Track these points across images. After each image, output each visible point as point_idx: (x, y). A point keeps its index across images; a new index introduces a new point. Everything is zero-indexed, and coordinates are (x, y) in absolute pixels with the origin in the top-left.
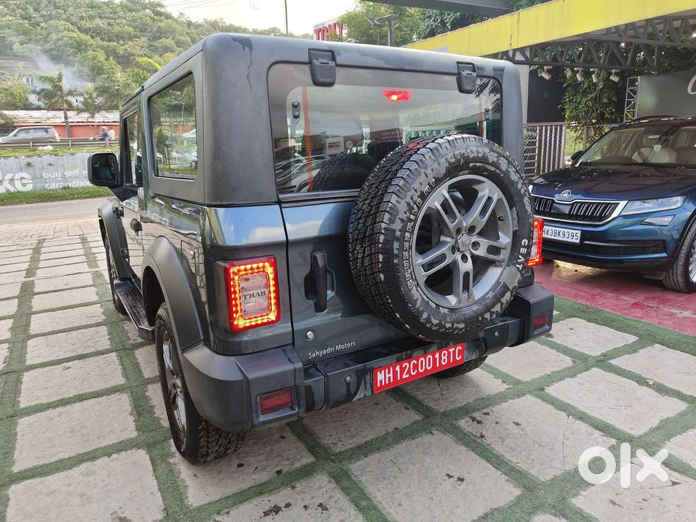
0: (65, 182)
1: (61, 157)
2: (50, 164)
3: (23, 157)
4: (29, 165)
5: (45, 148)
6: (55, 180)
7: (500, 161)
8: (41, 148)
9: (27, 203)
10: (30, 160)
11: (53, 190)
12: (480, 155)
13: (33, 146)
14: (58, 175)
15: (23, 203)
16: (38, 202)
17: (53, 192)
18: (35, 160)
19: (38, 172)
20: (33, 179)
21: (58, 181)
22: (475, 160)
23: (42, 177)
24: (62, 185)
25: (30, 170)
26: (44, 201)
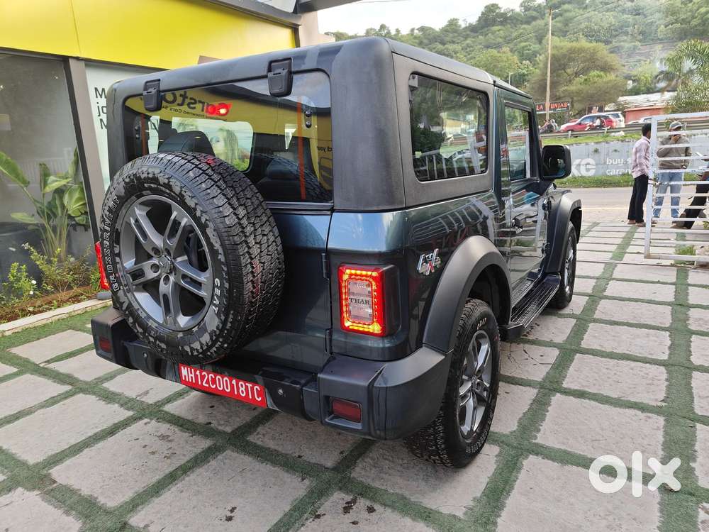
0: (625, 169)
1: (627, 143)
2: (616, 151)
3: (593, 144)
4: (596, 151)
5: (617, 134)
6: (617, 167)
7: (171, 183)
8: (613, 134)
9: (584, 187)
10: (597, 146)
11: (611, 176)
12: (151, 176)
13: (607, 132)
14: (620, 161)
15: (580, 187)
16: (593, 187)
17: (610, 179)
18: (603, 147)
19: (602, 158)
20: (597, 165)
21: (618, 168)
22: (148, 180)
23: (605, 163)
24: (622, 171)
25: (597, 155)
26: (599, 187)
